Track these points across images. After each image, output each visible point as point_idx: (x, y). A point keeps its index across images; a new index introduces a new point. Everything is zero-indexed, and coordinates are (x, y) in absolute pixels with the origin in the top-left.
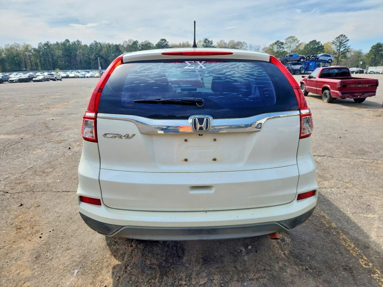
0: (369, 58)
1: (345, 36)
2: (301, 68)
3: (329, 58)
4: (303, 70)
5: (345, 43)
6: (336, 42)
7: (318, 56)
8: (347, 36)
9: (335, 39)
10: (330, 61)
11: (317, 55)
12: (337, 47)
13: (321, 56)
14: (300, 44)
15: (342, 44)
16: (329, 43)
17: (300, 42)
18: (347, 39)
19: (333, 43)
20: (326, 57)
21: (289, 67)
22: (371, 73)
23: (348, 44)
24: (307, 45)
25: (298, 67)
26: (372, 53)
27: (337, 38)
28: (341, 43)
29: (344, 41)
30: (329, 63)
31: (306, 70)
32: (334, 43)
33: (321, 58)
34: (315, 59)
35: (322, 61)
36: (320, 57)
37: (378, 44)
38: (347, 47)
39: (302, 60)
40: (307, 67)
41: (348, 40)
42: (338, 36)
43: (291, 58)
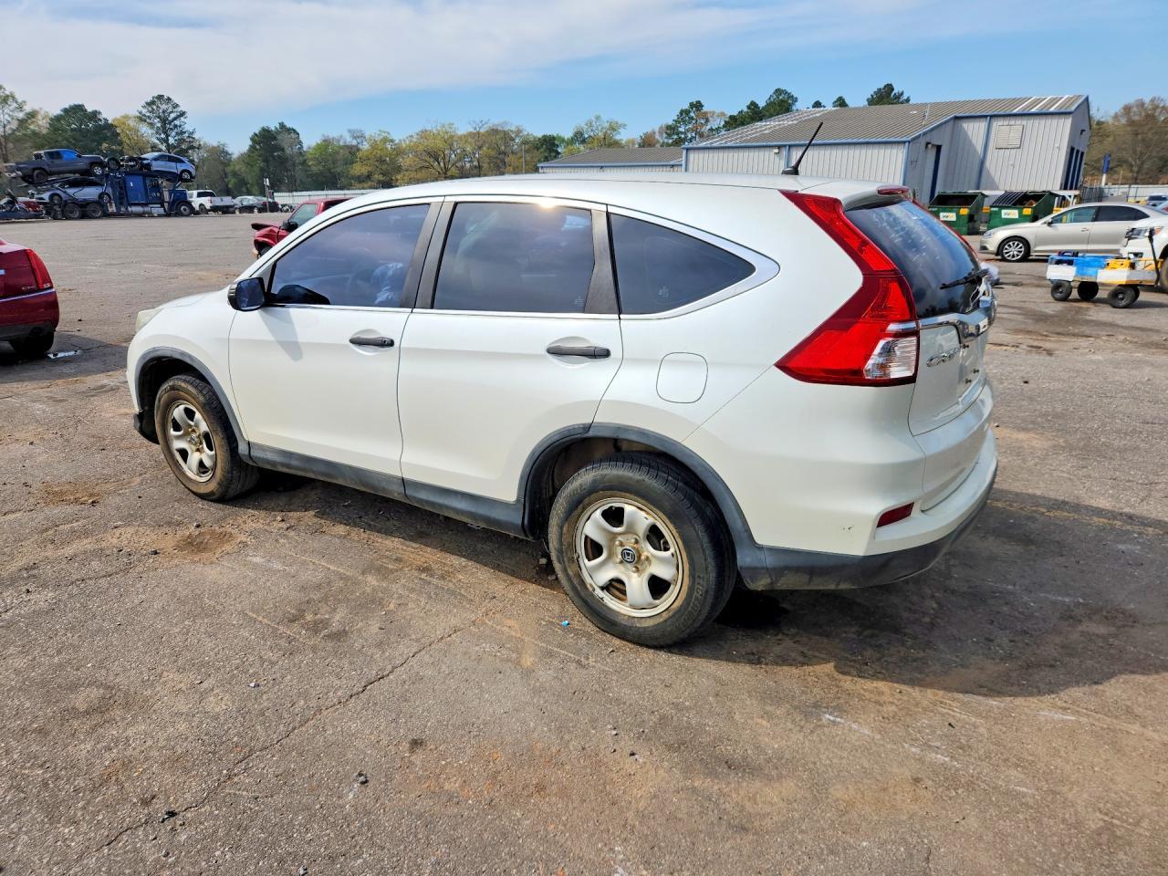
0: (255, 168)
1: (169, 99)
2: (101, 196)
3: (180, 167)
4: (111, 205)
5: (177, 122)
6: (149, 117)
7: (145, 159)
8: (176, 100)
9: (144, 107)
10: (186, 176)
11: (143, 156)
12: (157, 133)
13: (156, 159)
14: (28, 114)
15: (170, 123)
16: (126, 117)
17: (28, 108)
18: (179, 109)
19: (142, 119)
20: (173, 164)
21: (58, 192)
22: (285, 208)
23: (188, 124)
24: (58, 118)
25: (90, 193)
26: (259, 156)
27: (148, 104)
28: (164, 121)
29: (173, 116)
30: (186, 180)
31: (121, 204)
32: (145, 121)
33: (157, 166)
34: (141, 169)
35: (162, 174)
36: (154, 163)
37: (264, 129)
38: (187, 135)
39: (98, 171)
40: (120, 194)
41: (182, 114)
42: (149, 99)
43: (57, 161)
